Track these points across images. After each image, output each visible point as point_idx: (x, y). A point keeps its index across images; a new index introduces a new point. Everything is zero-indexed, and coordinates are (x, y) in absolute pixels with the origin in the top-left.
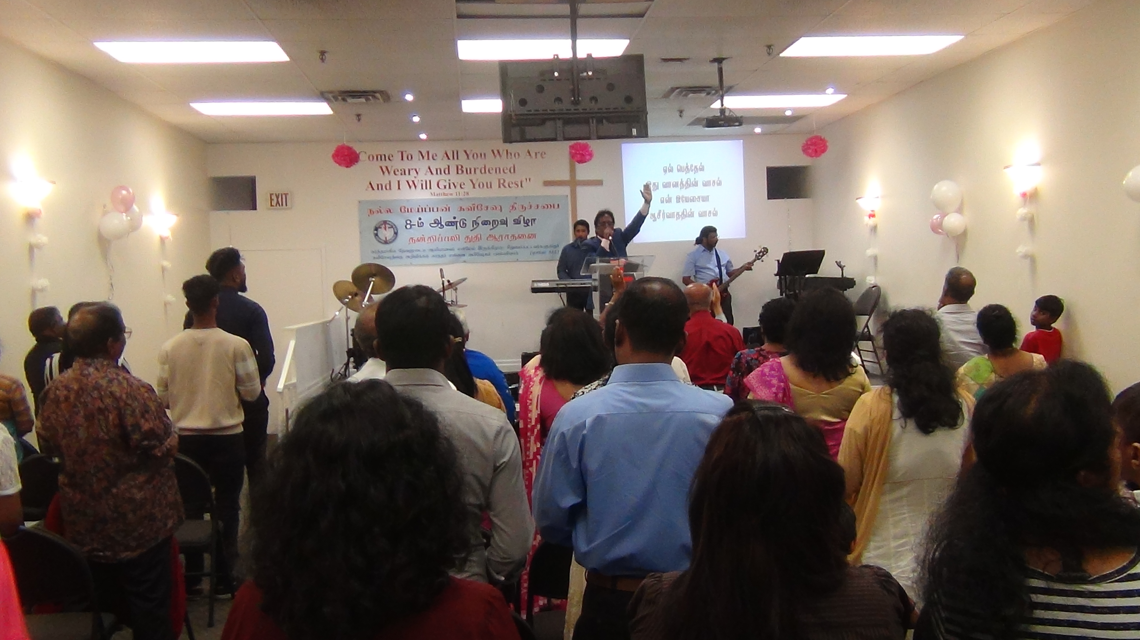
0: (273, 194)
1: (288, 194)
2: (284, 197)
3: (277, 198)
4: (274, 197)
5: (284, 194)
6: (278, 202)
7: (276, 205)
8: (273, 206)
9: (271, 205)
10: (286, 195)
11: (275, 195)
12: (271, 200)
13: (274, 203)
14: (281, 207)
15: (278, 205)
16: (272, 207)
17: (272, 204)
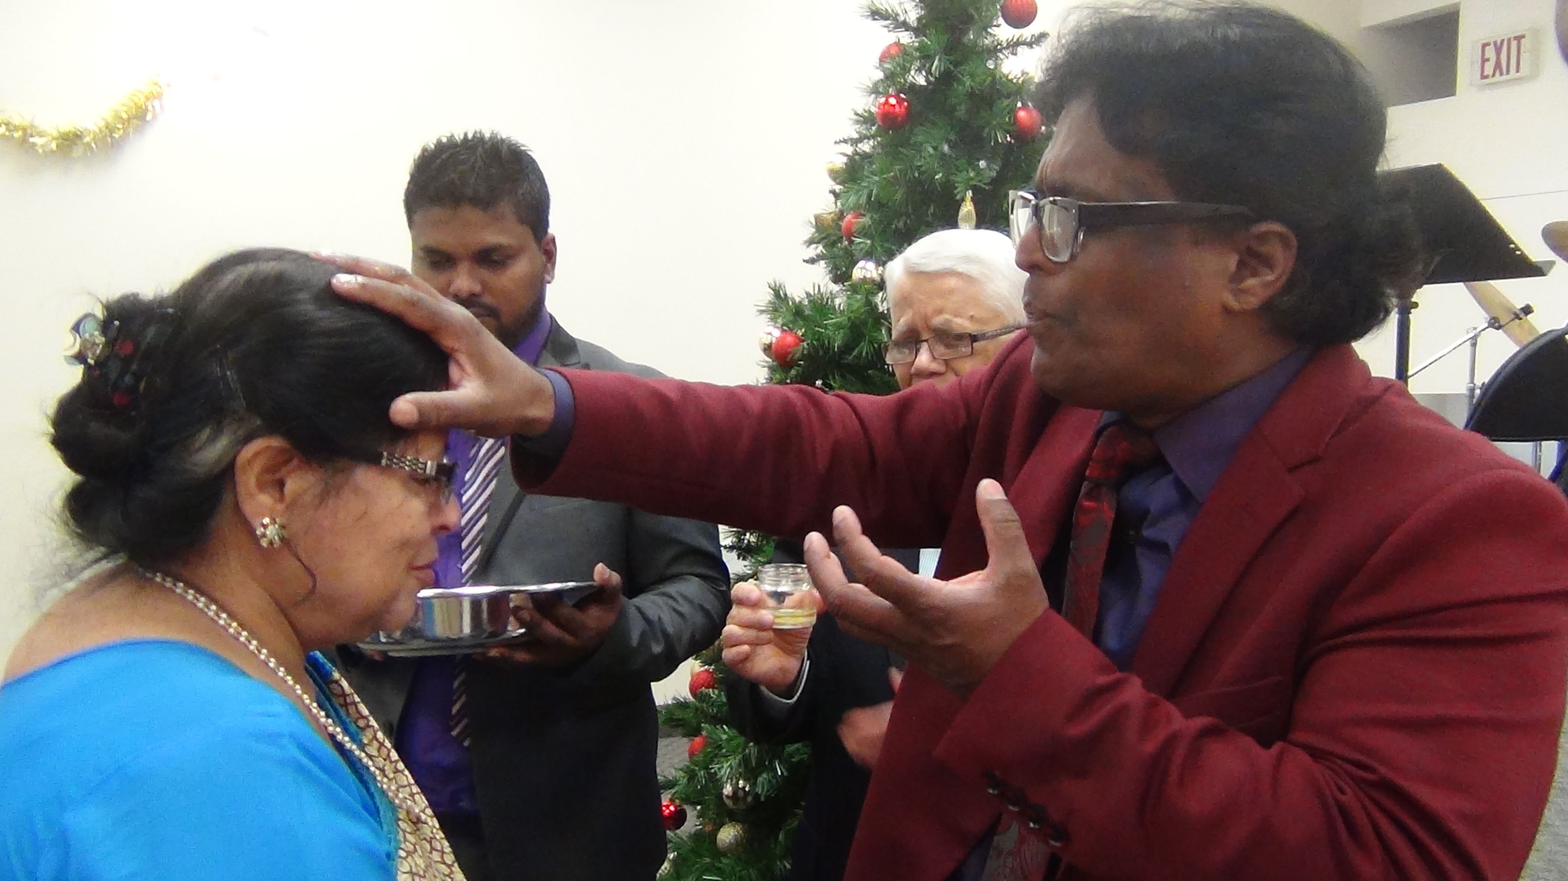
0: (1488, 44)
1: (1523, 37)
2: (1514, 44)
3: (1498, 51)
4: (1490, 53)
5: (1516, 38)
6: (1498, 65)
7: (1493, 75)
8: (1486, 77)
9: (1484, 77)
10: (1519, 38)
11: (1492, 45)
12: (1484, 60)
13: (1489, 68)
14: (1505, 77)
15: (1498, 73)
16: (1486, 81)
17: (1485, 74)
